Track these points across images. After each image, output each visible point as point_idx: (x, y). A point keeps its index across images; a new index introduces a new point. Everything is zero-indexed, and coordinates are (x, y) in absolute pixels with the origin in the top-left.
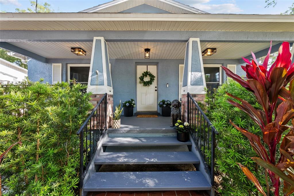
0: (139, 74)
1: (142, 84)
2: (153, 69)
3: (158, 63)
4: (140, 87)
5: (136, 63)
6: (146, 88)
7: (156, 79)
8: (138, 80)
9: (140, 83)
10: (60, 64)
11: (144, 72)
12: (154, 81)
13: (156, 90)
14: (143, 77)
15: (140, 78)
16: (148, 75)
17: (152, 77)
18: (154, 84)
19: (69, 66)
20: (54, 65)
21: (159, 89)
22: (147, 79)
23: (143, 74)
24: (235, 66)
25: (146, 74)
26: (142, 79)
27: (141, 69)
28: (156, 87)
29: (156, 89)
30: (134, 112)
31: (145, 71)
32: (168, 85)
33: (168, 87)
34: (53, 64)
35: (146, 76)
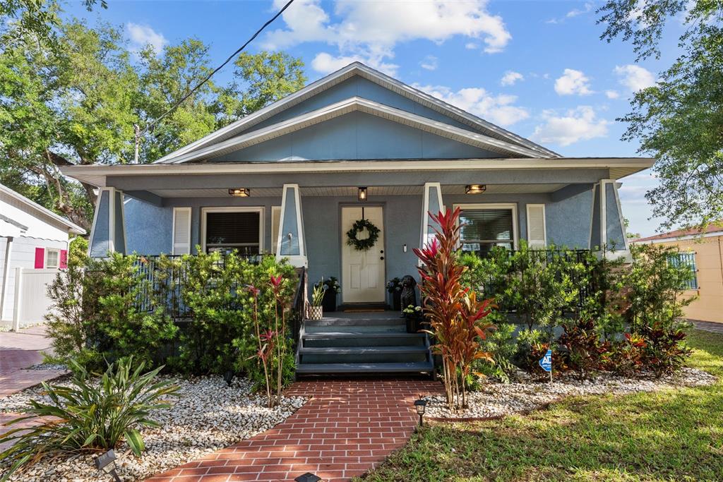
0: (347, 225)
1: (354, 246)
2: (374, 215)
3: (385, 203)
4: (349, 253)
5: (340, 203)
6: (360, 255)
7: (381, 234)
8: (345, 238)
9: (349, 243)
10: (189, 209)
11: (357, 221)
12: (378, 239)
13: (382, 258)
14: (355, 230)
15: (348, 233)
16: (364, 228)
17: (373, 230)
18: (378, 245)
19: (205, 211)
20: (176, 212)
21: (387, 258)
22: (363, 235)
23: (355, 225)
24: (543, 206)
25: (361, 225)
26: (352, 234)
27: (350, 216)
28: (382, 252)
29: (383, 255)
30: (338, 304)
31: (360, 219)
32: (405, 247)
33: (405, 251)
34: (175, 209)
35: (361, 229)
